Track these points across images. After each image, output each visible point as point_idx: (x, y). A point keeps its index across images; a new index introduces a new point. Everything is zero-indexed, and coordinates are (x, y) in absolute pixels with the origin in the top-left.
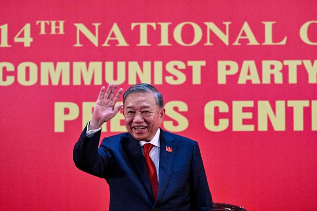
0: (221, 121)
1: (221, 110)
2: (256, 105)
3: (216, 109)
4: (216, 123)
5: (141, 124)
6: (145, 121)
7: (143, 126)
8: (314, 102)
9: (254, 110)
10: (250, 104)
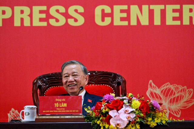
0: (106, 19)
1: (106, 12)
2: (129, 8)
3: (103, 11)
4: (103, 20)
5: (73, 83)
6: (75, 80)
7: (74, 84)
8: (167, 6)
9: (128, 11)
10: (125, 7)
